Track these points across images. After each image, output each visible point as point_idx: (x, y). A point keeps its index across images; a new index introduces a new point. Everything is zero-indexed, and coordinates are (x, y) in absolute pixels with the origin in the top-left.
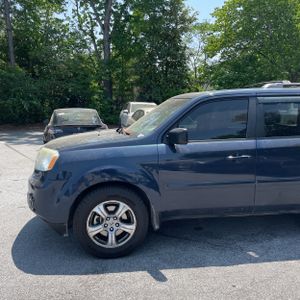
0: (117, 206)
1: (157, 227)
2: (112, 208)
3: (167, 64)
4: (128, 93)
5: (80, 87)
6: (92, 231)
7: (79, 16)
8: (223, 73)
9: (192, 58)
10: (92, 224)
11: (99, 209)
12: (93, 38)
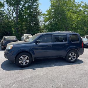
0: (25, 56)
1: (34, 61)
2: (24, 57)
3: (34, 24)
4: (23, 32)
5: (9, 30)
6: (20, 62)
7: (9, 10)
8: (49, 27)
9: (41, 23)
10: (20, 60)
11: (22, 57)
12: (13, 16)
